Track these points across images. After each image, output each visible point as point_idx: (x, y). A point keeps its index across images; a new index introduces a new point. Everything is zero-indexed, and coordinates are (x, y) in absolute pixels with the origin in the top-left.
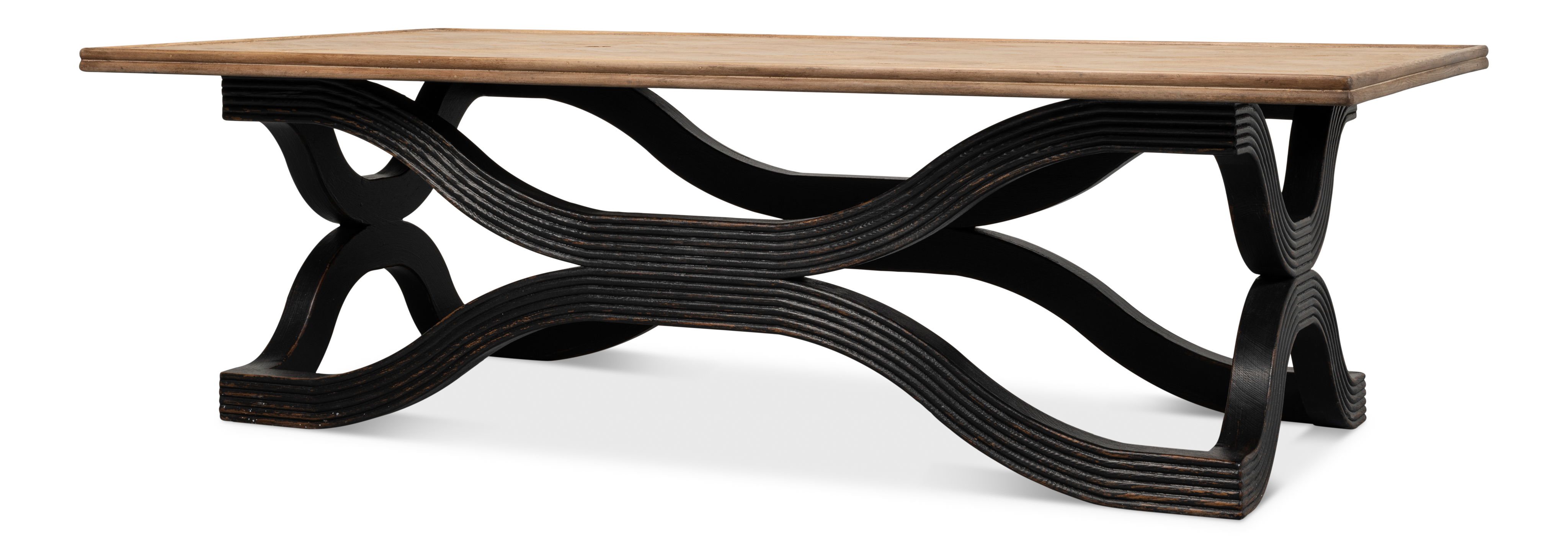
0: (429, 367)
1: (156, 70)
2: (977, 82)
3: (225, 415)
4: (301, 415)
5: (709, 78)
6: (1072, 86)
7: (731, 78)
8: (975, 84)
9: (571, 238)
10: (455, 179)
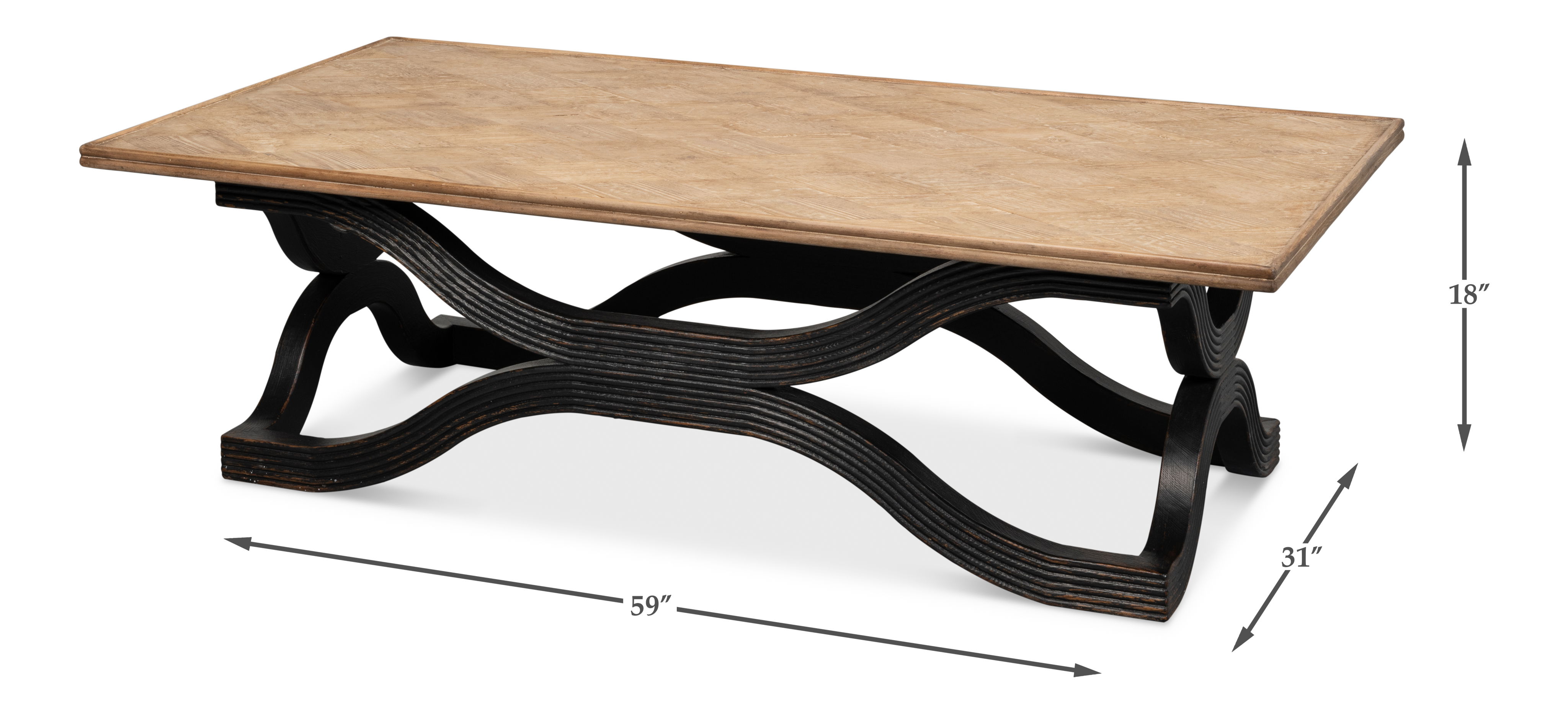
0: (422, 444)
1: (156, 172)
2: (938, 246)
3: (227, 475)
4: (301, 479)
5: (690, 222)
6: (1025, 256)
7: (710, 224)
8: (936, 247)
9: (555, 338)
10: (444, 277)
